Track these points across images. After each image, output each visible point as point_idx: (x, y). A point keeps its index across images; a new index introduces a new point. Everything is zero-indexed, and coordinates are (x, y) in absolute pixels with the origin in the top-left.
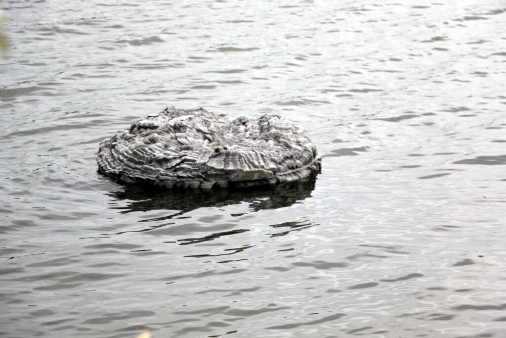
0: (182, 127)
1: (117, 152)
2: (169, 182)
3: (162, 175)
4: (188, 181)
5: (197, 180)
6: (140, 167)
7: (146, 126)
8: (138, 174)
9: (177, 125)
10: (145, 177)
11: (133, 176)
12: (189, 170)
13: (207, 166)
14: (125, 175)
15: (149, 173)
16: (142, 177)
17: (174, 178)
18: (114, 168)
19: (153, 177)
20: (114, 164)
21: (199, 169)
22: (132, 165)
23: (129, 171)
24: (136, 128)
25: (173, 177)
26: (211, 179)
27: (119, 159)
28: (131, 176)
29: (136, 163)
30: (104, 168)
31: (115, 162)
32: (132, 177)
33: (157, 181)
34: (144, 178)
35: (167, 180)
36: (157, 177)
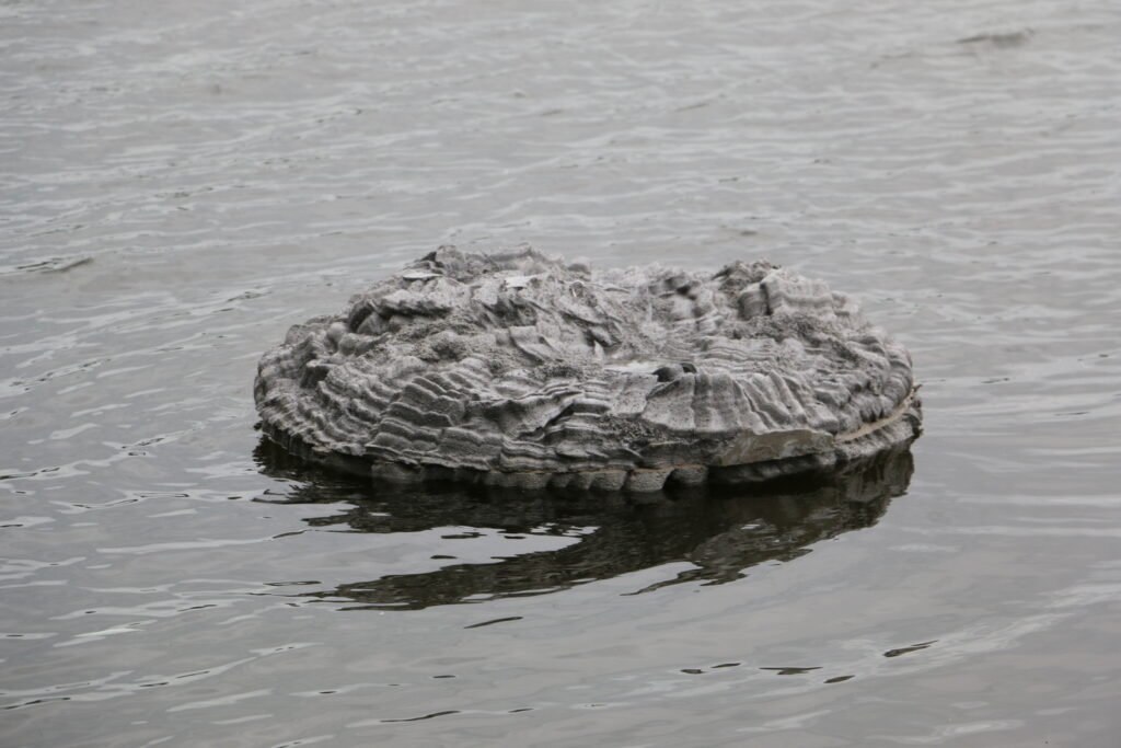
0: (522, 307)
1: (339, 389)
2: (532, 474)
3: (510, 454)
4: (590, 469)
5: (617, 467)
6: (435, 432)
7: (410, 310)
8: (433, 456)
9: (508, 305)
10: (454, 462)
11: (415, 462)
12: (593, 438)
13: (645, 422)
14: (385, 460)
15: (466, 451)
16: (443, 463)
17: (548, 462)
18: (339, 439)
19: (481, 462)
20: (340, 426)
21: (623, 434)
22: (408, 427)
23: (398, 447)
24: (373, 317)
25: (543, 458)
26: (658, 463)
27: (353, 410)
28: (408, 460)
29: (418, 420)
30: (307, 439)
31: (342, 420)
32: (412, 465)
33: (494, 472)
34: (450, 465)
35: (526, 468)
36: (496, 462)
